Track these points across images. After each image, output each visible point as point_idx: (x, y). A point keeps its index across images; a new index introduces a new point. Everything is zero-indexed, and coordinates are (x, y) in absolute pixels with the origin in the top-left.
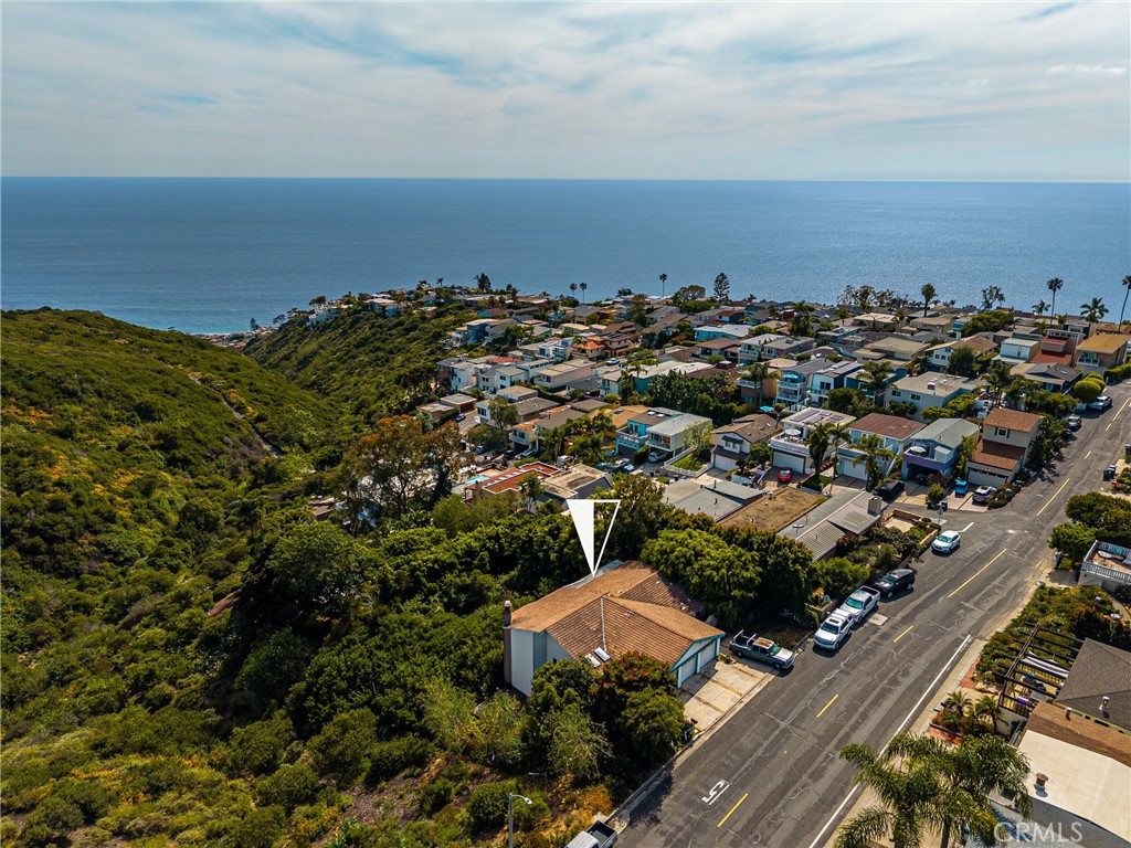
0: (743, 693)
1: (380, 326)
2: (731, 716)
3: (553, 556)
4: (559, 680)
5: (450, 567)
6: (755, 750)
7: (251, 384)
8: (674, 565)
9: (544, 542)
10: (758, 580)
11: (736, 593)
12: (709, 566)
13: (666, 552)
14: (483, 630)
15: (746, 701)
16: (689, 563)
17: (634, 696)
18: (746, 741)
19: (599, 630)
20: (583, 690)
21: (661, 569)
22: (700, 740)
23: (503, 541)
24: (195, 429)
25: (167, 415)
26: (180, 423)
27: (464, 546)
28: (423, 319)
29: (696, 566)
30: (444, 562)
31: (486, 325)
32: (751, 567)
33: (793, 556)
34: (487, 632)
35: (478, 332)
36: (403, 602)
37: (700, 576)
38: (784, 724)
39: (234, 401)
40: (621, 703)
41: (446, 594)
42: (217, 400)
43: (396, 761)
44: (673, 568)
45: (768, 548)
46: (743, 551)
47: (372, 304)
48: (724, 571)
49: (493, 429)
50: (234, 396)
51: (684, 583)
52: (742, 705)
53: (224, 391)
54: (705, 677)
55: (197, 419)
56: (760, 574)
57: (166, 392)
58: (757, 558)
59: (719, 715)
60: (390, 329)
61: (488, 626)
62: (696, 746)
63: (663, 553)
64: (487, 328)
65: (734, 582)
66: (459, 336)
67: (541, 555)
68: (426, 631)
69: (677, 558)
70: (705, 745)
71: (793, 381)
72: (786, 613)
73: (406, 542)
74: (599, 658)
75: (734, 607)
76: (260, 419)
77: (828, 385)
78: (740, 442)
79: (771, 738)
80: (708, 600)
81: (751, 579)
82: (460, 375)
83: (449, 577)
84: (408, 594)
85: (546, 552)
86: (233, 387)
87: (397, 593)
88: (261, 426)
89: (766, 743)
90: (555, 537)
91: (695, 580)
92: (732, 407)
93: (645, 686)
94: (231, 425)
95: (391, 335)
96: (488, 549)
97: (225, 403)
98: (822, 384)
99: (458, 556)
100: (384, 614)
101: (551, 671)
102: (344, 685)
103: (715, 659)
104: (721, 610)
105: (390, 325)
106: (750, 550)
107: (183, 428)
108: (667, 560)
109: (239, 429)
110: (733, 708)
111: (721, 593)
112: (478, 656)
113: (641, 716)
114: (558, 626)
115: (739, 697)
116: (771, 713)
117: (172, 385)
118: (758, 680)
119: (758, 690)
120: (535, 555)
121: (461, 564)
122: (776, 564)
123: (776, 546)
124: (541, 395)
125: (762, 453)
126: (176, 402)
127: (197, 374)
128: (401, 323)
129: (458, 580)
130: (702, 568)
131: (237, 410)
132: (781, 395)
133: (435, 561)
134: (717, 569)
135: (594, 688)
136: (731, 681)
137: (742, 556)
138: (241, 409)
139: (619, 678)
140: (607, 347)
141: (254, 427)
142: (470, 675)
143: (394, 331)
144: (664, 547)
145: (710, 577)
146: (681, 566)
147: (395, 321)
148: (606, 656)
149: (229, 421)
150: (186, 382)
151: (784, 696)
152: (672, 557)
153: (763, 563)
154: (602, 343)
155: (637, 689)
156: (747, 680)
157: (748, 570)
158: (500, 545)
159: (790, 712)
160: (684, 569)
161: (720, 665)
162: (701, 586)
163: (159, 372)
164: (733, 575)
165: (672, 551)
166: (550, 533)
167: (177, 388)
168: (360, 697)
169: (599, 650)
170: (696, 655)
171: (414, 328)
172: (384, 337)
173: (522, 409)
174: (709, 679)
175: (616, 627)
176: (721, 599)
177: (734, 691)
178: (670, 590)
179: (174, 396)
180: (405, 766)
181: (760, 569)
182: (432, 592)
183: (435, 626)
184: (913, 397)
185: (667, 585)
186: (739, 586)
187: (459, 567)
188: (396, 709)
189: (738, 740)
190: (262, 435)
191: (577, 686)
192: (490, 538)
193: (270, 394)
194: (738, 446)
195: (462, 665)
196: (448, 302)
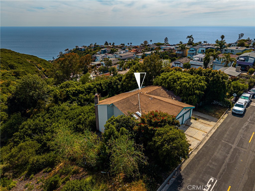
0: (207, 132)
1: (80, 53)
2: (205, 142)
4: (118, 124)
5: (82, 92)
6: (224, 159)
7: (44, 63)
8: (168, 83)
10: (206, 87)
11: (197, 92)
12: (184, 82)
13: (165, 79)
14: (89, 110)
15: (210, 135)
16: (175, 81)
17: (159, 130)
18: (218, 154)
19: (138, 105)
20: (130, 128)
21: (163, 85)
22: (192, 154)
23: (103, 85)
24: (26, 72)
25: (18, 68)
26: (21, 70)
27: (88, 86)
28: (91, 51)
29: (178, 82)
30: (79, 90)
31: (106, 50)
32: (202, 81)
33: (221, 76)
34: (91, 111)
35: (104, 51)
36: (62, 103)
37: (180, 86)
38: (234, 146)
39: (39, 67)
40: (152, 134)
41: (80, 101)
42: (34, 66)
44: (168, 84)
45: (209, 75)
46: (199, 76)
47: (79, 48)
48: (191, 83)
49: (105, 68)
50: (39, 65)
51: (173, 90)
52: (209, 137)
53: (36, 64)
54: (187, 125)
55: (27, 70)
56: (206, 85)
57: (19, 63)
58: (205, 79)
59: (198, 142)
60: (83, 54)
61: (92, 108)
62: (191, 157)
63: (163, 79)
65: (196, 87)
66: (99, 53)
68: (67, 111)
69: (170, 80)
70: (196, 157)
72: (215, 102)
73: (66, 84)
74: (138, 115)
75: (196, 98)
76: (45, 71)
77: (204, 51)
78: (180, 64)
79: (231, 153)
80: (184, 96)
81: (203, 87)
82: (98, 58)
83: (81, 95)
84: (65, 100)
86: (39, 63)
87: (60, 100)
88: (45, 73)
89: (229, 156)
91: (178, 87)
94: (36, 72)
95: (83, 55)
96: (97, 88)
97: (36, 67)
98: (202, 50)
99: (85, 89)
100: (53, 106)
101: (114, 120)
102: (30, 132)
103: (190, 118)
104: (190, 99)
105: (83, 53)
106: (202, 75)
107: (22, 71)
108: (165, 81)
109: (39, 73)
110: (204, 139)
111: (190, 92)
112: (86, 119)
113: (165, 140)
114: (118, 103)
115: (206, 134)
116: (225, 141)
117: (21, 61)
118: (212, 127)
119: (214, 131)
121: (86, 92)
122: (213, 80)
123: (213, 73)
124: (119, 60)
126: (21, 65)
127: (30, 60)
128: (85, 52)
129: (85, 97)
130: (181, 83)
131: (39, 69)
132: (189, 55)
133: (76, 90)
134: (188, 83)
135: (136, 128)
136: (200, 127)
137: (198, 78)
138: (40, 68)
139: (150, 122)
140: (137, 52)
141: (44, 73)
143: (84, 54)
144: (164, 77)
145: (185, 86)
146: (172, 83)
147: (84, 52)
148: (140, 114)
149: (36, 70)
150: (25, 61)
151: (228, 133)
152: (168, 80)
153: (207, 80)
154: (136, 50)
155: (161, 126)
156: (207, 126)
157: (201, 82)
158: (101, 87)
159: (234, 140)
160: (173, 84)
161: (192, 121)
162: (181, 90)
163: (18, 59)
164: (195, 85)
165: (167, 78)
167: (22, 62)
168: (36, 137)
169: (138, 112)
170: (183, 115)
171: (88, 53)
172: (81, 55)
174: (189, 126)
175: (145, 104)
176: (190, 95)
177: (202, 131)
178: (167, 93)
179: (21, 64)
180: (45, 166)
181: (206, 83)
182: (74, 100)
183: (71, 110)
184: (232, 51)
185: (166, 91)
186: (198, 89)
187: (85, 93)
188: (47, 141)
189: (212, 155)
190: (46, 75)
191: (127, 127)
192: (98, 85)
193: (49, 66)
195: (79, 123)
196: (96, 48)
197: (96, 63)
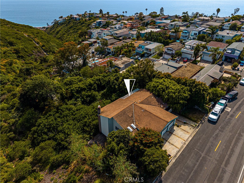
0: (185, 140)
1: (75, 23)
2: (182, 150)
3: (117, 87)
4: (117, 139)
5: (84, 89)
6: (194, 167)
7: (41, 37)
8: (158, 91)
9: (113, 82)
10: (189, 97)
11: (181, 101)
12: (171, 92)
13: (155, 87)
14: (93, 112)
15: (187, 143)
16: (164, 91)
18: (190, 163)
19: (132, 117)
21: (154, 92)
22: (172, 162)
23: (101, 81)
24: (25, 48)
25: (17, 45)
26: (21, 47)
27: (89, 83)
28: (86, 21)
29: (167, 92)
30: (82, 88)
31: (101, 21)
32: (186, 92)
33: (202, 89)
35: (99, 23)
36: (68, 101)
37: (168, 95)
38: (203, 155)
39: (36, 41)
41: (83, 98)
42: (31, 41)
43: (59, 162)
44: (158, 92)
45: (192, 85)
46: (184, 86)
47: (73, 17)
48: (177, 94)
49: (101, 48)
50: (36, 40)
51: (162, 97)
52: (186, 145)
53: (34, 39)
54: (170, 133)
55: (25, 46)
56: (189, 95)
57: (17, 38)
58: (189, 89)
59: (177, 150)
60: (78, 24)
61: (94, 111)
62: (171, 164)
63: (154, 87)
64: (101, 22)
65: (180, 98)
66: (94, 24)
67: (113, 86)
68: (74, 112)
69: (160, 89)
70: (174, 164)
71: (186, 33)
72: (196, 107)
73: (70, 81)
74: (132, 127)
75: (180, 106)
76: (43, 46)
77: (196, 34)
78: (172, 50)
79: (199, 161)
80: (170, 103)
81: (187, 97)
82: (93, 33)
83: (83, 93)
84: (70, 98)
85: (114, 85)
86: (36, 38)
87: (66, 98)
88: (43, 48)
89: (198, 163)
90: (117, 81)
91: (166, 97)
92: (168, 41)
93: (152, 146)
94: (35, 47)
95: (78, 25)
96: (96, 84)
97: (34, 42)
98: (195, 33)
99: (86, 86)
100: (61, 105)
101: (114, 136)
102: (46, 130)
103: (174, 125)
104: (175, 107)
105: (78, 22)
106: (186, 86)
107: (22, 48)
108: (156, 89)
109: (37, 48)
110: (182, 147)
111: (176, 101)
112: (90, 122)
114: (117, 115)
115: (184, 142)
116: (197, 149)
117: (19, 37)
118: (190, 134)
119: (190, 139)
120: (111, 86)
121: (88, 88)
122: (196, 91)
123: (196, 85)
124: (115, 38)
125: (179, 53)
126: (20, 41)
127: (27, 34)
128: (80, 22)
129: (87, 93)
130: (169, 92)
131: (37, 43)
132: (182, 37)
133: (79, 87)
134: (174, 93)
135: (131, 143)
136: (180, 135)
137: (183, 88)
138: (38, 43)
140: (132, 26)
141: (42, 48)
142: (87, 129)
143: (79, 24)
144: (155, 85)
145: (172, 96)
146: (161, 92)
147: (79, 21)
148: (135, 127)
149: (34, 46)
150: (23, 36)
151: (201, 141)
152: (158, 88)
153: (191, 91)
154: (131, 25)
156: (186, 134)
157: (185, 93)
158: (100, 82)
159: (204, 149)
160: (162, 93)
161: (175, 128)
162: (168, 99)
163: (16, 33)
164: (180, 95)
165: (158, 86)
166: (116, 79)
167: (20, 37)
168: (51, 135)
169: (132, 125)
170: (168, 126)
171: (83, 23)
172: (76, 26)
173: (109, 42)
174: (172, 133)
175: (138, 115)
176: (175, 103)
177: (181, 139)
178: (157, 100)
179: (19, 39)
181: (189, 93)
182: (78, 97)
183: (77, 110)
184: (223, 37)
185: (156, 98)
186: (182, 99)
187: (87, 89)
188: (61, 141)
189: (186, 163)
190: (44, 50)
191: (124, 142)
192: (97, 80)
193: (46, 40)
194: (171, 51)
195: (85, 125)
196: (92, 17)
197: (92, 40)
